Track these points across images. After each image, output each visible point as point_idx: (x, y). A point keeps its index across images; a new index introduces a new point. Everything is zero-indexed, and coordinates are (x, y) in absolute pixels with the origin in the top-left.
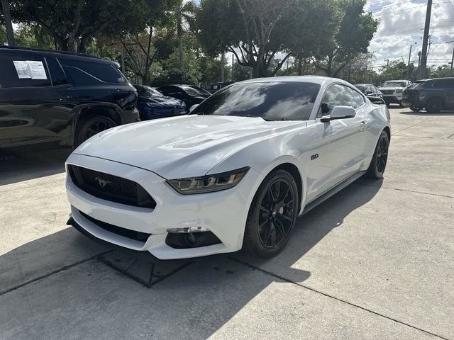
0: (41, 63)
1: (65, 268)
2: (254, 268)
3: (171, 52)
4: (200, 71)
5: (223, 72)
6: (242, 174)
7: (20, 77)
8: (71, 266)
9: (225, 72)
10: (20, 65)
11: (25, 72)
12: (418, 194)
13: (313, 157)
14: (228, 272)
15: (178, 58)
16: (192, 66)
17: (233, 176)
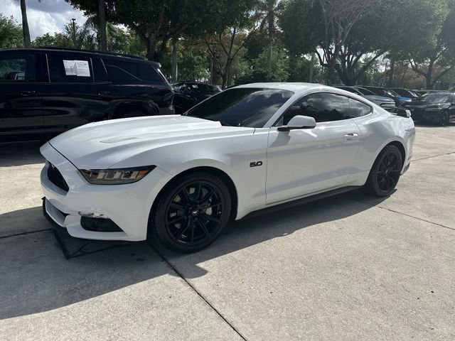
0: (87, 62)
1: (25, 233)
3: (261, 51)
4: (287, 70)
5: (312, 73)
6: (145, 172)
7: (67, 74)
8: (29, 233)
9: (314, 72)
10: (69, 64)
11: (72, 70)
13: (253, 165)
14: (138, 260)
15: (266, 57)
16: (280, 65)
17: (135, 173)
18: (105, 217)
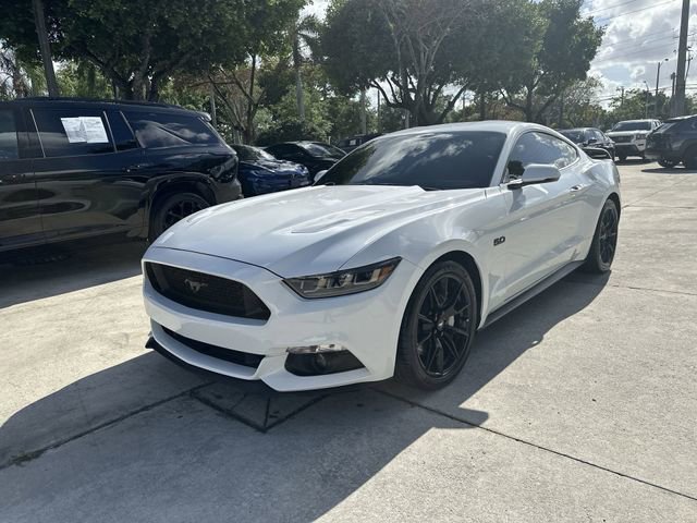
0: (99, 119)
2: (413, 405)
3: (285, 92)
4: (328, 119)
5: (364, 118)
6: (390, 268)
7: (71, 140)
8: (153, 405)
9: (368, 117)
10: (70, 123)
11: (77, 134)
12: (663, 294)
13: (497, 242)
14: (376, 410)
15: (295, 101)
16: (316, 112)
17: (377, 272)
18: (337, 348)
